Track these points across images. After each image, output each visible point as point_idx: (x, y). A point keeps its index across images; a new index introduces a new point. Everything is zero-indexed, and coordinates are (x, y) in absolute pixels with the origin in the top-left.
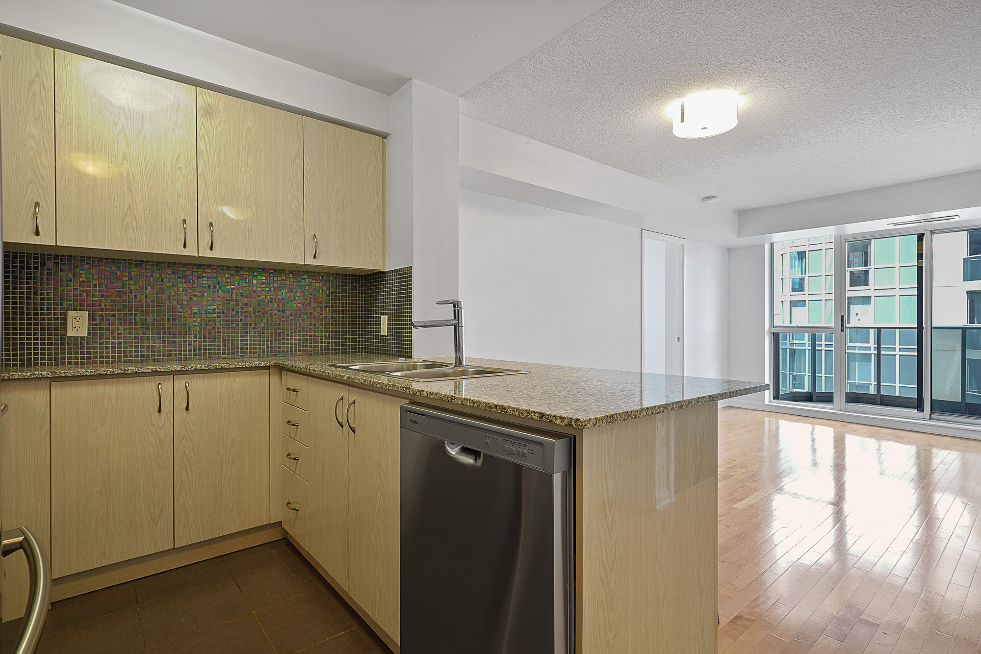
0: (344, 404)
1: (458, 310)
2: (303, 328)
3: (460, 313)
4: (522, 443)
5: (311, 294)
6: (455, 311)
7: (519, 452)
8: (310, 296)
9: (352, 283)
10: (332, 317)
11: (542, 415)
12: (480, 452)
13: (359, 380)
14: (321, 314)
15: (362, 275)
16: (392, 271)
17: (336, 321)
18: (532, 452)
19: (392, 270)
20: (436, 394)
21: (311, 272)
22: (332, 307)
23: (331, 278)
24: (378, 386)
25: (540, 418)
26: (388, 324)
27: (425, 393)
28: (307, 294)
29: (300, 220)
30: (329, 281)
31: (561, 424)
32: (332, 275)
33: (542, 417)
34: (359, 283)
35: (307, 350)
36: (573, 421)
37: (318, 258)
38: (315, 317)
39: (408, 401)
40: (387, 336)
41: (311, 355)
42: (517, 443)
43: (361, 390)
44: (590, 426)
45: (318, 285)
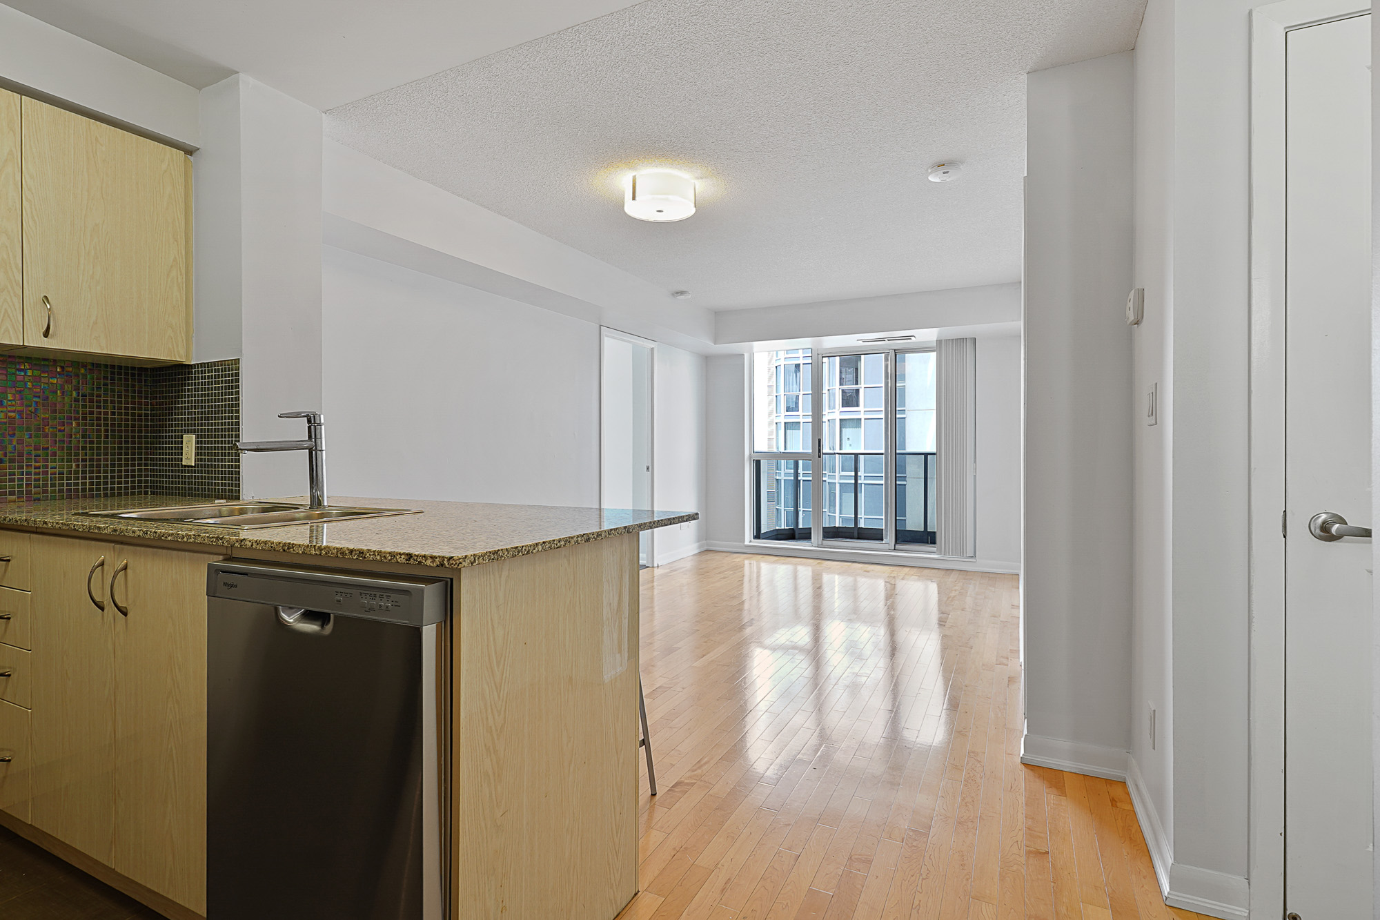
0: (105, 572)
1: (315, 426)
2: (20, 454)
3: (318, 431)
4: (385, 594)
5: (39, 397)
6: (309, 428)
7: (380, 606)
8: (37, 400)
9: (126, 380)
10: (83, 436)
11: (410, 556)
12: (329, 614)
13: (134, 532)
14: (60, 431)
15: (147, 369)
16: (203, 365)
17: (91, 442)
18: (396, 604)
19: (204, 363)
20: (265, 543)
21: (38, 359)
22: (84, 419)
23: (83, 371)
24: (169, 538)
25: (407, 560)
26: (197, 448)
27: (248, 542)
28: (29, 396)
29: (15, 270)
30: (77, 376)
31: (432, 565)
32: (84, 366)
33: (410, 558)
34: (140, 381)
35: (29, 492)
36: (446, 559)
37: (52, 336)
38: (46, 436)
39: (221, 558)
40: (194, 467)
41: (39, 500)
42: (378, 596)
43: (138, 548)
44: (466, 565)
45: (55, 381)
